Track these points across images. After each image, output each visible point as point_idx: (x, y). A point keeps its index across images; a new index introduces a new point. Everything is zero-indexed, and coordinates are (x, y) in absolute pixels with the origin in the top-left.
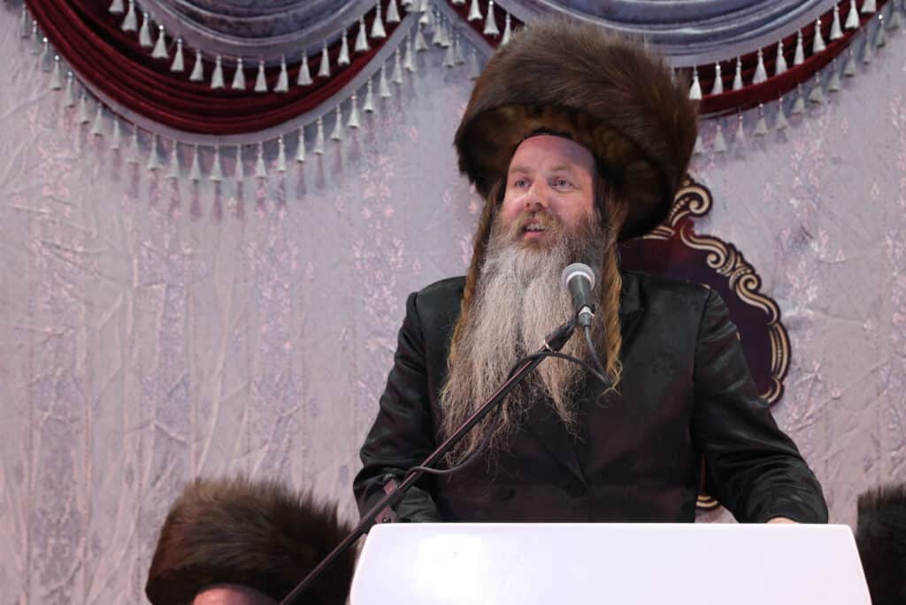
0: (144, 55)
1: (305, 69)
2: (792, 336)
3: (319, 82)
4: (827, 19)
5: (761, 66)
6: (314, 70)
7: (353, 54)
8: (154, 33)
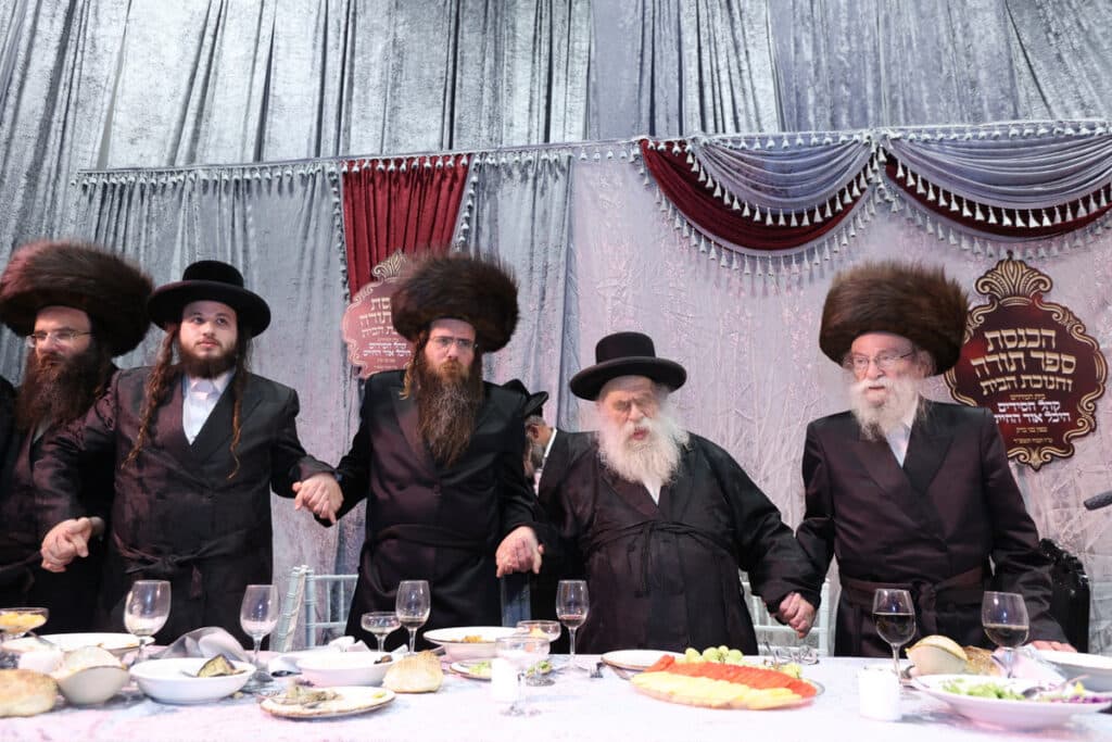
1: (817, 214)
2: (1106, 358)
3: (825, 220)
5: (1082, 208)
7: (843, 205)
8: (732, 197)
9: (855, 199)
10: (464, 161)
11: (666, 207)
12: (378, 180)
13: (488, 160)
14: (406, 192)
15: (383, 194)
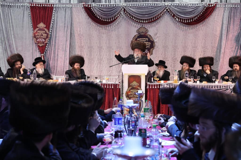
0: (97, 18)
1: (112, 19)
2: (155, 43)
3: (113, 20)
4: (160, 13)
5: (153, 19)
6: (113, 19)
7: (116, 18)
8: (98, 15)
9: (118, 17)
10: (53, 6)
11: (88, 17)
12: (37, 8)
13: (57, 6)
14: (42, 11)
15: (38, 11)
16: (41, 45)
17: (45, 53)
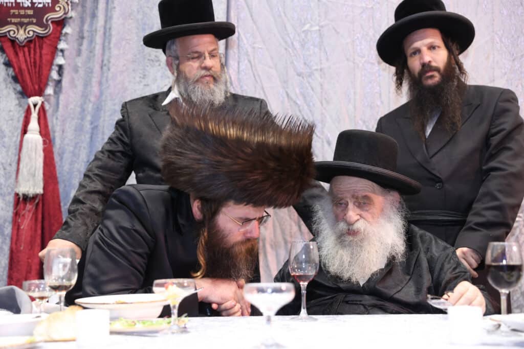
16: (22, 36)
17: (49, 91)
